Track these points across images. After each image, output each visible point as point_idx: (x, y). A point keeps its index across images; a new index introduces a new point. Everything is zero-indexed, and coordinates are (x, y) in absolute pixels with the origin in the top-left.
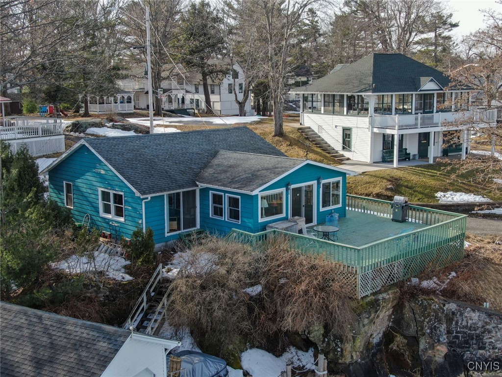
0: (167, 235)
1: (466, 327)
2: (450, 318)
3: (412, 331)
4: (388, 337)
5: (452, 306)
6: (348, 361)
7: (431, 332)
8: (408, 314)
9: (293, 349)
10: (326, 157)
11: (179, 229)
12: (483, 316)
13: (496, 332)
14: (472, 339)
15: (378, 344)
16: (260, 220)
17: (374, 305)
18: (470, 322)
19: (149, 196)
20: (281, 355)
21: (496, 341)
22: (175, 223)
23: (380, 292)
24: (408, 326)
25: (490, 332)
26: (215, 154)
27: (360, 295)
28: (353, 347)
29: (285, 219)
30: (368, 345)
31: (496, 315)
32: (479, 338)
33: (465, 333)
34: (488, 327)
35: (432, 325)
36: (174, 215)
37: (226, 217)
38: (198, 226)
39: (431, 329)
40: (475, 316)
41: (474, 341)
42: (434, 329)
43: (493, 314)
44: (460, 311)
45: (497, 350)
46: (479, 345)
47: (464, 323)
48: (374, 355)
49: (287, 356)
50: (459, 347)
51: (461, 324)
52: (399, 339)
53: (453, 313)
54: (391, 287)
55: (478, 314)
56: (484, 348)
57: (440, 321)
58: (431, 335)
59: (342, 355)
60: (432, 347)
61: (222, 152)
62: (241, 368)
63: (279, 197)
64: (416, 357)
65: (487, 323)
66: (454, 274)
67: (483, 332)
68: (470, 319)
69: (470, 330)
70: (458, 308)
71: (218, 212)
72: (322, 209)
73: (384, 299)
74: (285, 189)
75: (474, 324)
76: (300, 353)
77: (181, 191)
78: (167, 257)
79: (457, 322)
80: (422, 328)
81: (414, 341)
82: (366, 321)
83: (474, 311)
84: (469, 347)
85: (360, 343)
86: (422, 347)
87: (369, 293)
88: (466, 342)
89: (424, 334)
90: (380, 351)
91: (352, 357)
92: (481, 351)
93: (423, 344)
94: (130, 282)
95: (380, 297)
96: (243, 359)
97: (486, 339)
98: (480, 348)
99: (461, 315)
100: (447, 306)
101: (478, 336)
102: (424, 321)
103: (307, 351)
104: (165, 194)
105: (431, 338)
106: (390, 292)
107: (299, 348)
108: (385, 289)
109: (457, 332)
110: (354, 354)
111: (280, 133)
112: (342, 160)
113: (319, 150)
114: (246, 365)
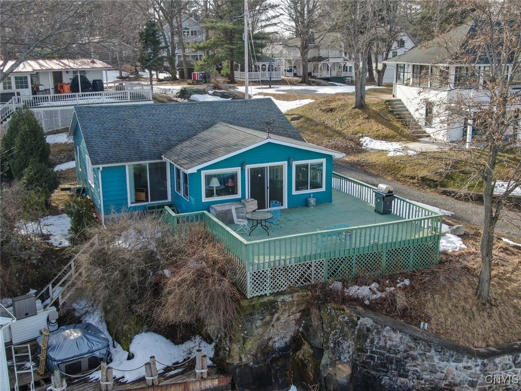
0: (130, 205)
1: (384, 348)
3: (318, 340)
5: (367, 321)
6: (236, 362)
7: (335, 347)
8: (315, 323)
9: (198, 339)
10: (402, 133)
11: (147, 201)
12: (407, 339)
13: (423, 360)
14: (391, 363)
16: (205, 200)
17: (271, 307)
18: (389, 343)
19: (101, 167)
20: (183, 343)
21: (423, 371)
22: (143, 195)
23: (282, 293)
24: (315, 335)
25: (414, 359)
26: (209, 127)
27: (252, 293)
28: (242, 349)
29: (241, 200)
30: (265, 350)
31: (424, 340)
32: (400, 364)
33: (383, 355)
34: (412, 352)
35: (336, 339)
37: (182, 194)
38: (169, 199)
39: (335, 344)
40: (396, 337)
41: (394, 366)
42: (337, 344)
43: (420, 339)
44: (378, 329)
45: (423, 382)
46: (399, 371)
47: (382, 343)
48: (274, 360)
50: (374, 370)
51: (378, 343)
52: (306, 346)
53: (368, 330)
54: (306, 288)
55: (399, 335)
56: (407, 377)
57: (344, 336)
59: (230, 356)
60: (333, 364)
62: (128, 350)
63: (233, 177)
64: (317, 372)
65: (410, 348)
66: (407, 282)
67: (406, 358)
68: (390, 340)
69: (389, 352)
70: (375, 324)
71: (179, 186)
72: (294, 192)
73: (283, 301)
74: (240, 168)
75: (395, 346)
76: (203, 343)
77: (147, 162)
79: (372, 341)
80: (328, 340)
81: (318, 353)
82: (259, 323)
83: (394, 331)
84: (387, 372)
85: (252, 345)
86: (323, 362)
88: (385, 366)
89: (328, 348)
91: (241, 359)
92: (403, 379)
93: (325, 360)
95: (281, 298)
96: (134, 341)
97: (409, 365)
98: (401, 376)
99: (378, 333)
100: (361, 320)
101: (398, 361)
102: (330, 332)
104: (128, 165)
105: (334, 353)
106: (295, 295)
107: (206, 339)
108: (291, 291)
109: (372, 352)
110: (243, 356)
111: (361, 105)
112: (421, 137)
113: (398, 125)
114: (133, 348)
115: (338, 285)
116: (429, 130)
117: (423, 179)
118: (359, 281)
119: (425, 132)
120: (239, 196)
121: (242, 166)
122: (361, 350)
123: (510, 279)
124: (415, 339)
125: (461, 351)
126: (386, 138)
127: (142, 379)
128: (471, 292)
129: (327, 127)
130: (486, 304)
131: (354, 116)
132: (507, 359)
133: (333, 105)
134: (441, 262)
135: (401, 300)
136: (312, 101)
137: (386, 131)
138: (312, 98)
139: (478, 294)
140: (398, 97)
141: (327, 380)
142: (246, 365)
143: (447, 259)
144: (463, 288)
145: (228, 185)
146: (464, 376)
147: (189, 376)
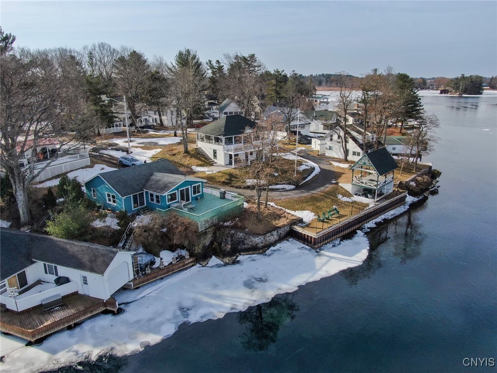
0: (133, 209)
2: (232, 236)
3: (219, 241)
4: (212, 243)
5: (233, 232)
6: (197, 252)
8: (218, 235)
9: (179, 249)
10: (206, 163)
11: (138, 206)
12: (244, 234)
13: (249, 239)
15: (208, 246)
16: (168, 203)
17: (205, 233)
19: (125, 197)
21: (249, 242)
22: (136, 205)
23: (207, 229)
24: (218, 239)
25: (246, 239)
26: (152, 175)
27: (200, 230)
28: (199, 248)
29: (178, 202)
30: (204, 247)
31: (248, 234)
32: (243, 242)
35: (226, 238)
36: (135, 201)
37: (155, 202)
38: (145, 205)
40: (241, 234)
41: (241, 243)
42: (226, 240)
45: (249, 245)
48: (207, 249)
49: (177, 252)
51: (236, 237)
52: (215, 243)
53: (233, 234)
54: (212, 226)
56: (245, 245)
57: (228, 237)
58: (225, 242)
59: (195, 251)
60: (226, 246)
61: (155, 173)
63: (175, 194)
64: (221, 249)
65: (245, 236)
66: (238, 219)
67: (244, 240)
68: (239, 236)
69: (239, 239)
70: (235, 232)
71: (152, 200)
72: (193, 196)
76: (181, 250)
77: (138, 193)
78: (133, 218)
80: (223, 240)
81: (220, 244)
82: (203, 239)
84: (239, 245)
85: (201, 246)
87: (204, 229)
88: (239, 243)
89: (223, 242)
90: (209, 248)
93: (223, 245)
94: (119, 229)
95: (208, 230)
96: (160, 254)
97: (245, 242)
98: (243, 245)
99: (236, 234)
100: (231, 232)
101: (242, 241)
102: (223, 237)
103: (184, 250)
104: (131, 195)
107: (181, 249)
108: (210, 227)
109: (235, 240)
110: (199, 250)
111: (187, 152)
112: (213, 163)
113: (203, 159)
114: (161, 256)
115: (221, 223)
116: (215, 161)
117: (223, 182)
118: (226, 221)
119: (214, 161)
120: (177, 200)
121: (178, 190)
122: (232, 240)
123: (264, 213)
124: (246, 234)
125: (257, 235)
126: (201, 166)
127: (171, 263)
128: (255, 218)
129: (175, 163)
130: (260, 221)
131: (185, 157)
132: (269, 234)
133: (174, 152)
134: (245, 211)
135: (240, 224)
136: (161, 150)
137: (200, 162)
138: (160, 148)
139: (257, 218)
140: (199, 146)
141: (225, 251)
142: (200, 252)
143: (246, 210)
144: (253, 218)
145: (173, 197)
146: (260, 241)
147: (183, 260)
